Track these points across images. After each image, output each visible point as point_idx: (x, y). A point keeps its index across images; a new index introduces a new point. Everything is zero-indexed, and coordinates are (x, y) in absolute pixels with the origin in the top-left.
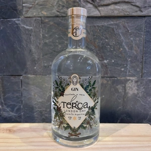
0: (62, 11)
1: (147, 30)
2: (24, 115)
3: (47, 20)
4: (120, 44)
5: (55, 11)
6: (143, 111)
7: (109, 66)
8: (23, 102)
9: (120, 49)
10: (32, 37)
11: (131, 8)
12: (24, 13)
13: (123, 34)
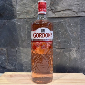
0: (36, 15)
1: (81, 24)
2: (18, 68)
3: (29, 20)
4: (67, 31)
5: (33, 15)
6: (80, 66)
7: (61, 43)
8: (18, 61)
9: (66, 34)
10: (22, 28)
11: (72, 13)
12: (17, 17)
13: (68, 26)
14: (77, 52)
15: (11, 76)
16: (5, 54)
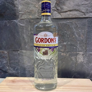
0: (40, 16)
1: (89, 25)
2: (20, 72)
3: (32, 21)
4: (73, 33)
5: (36, 16)
6: (86, 71)
7: (67, 46)
8: (20, 65)
9: (73, 36)
10: (24, 30)
11: (79, 13)
12: (20, 17)
13: (75, 28)
14: (84, 56)
15: (13, 81)
16: (7, 58)
